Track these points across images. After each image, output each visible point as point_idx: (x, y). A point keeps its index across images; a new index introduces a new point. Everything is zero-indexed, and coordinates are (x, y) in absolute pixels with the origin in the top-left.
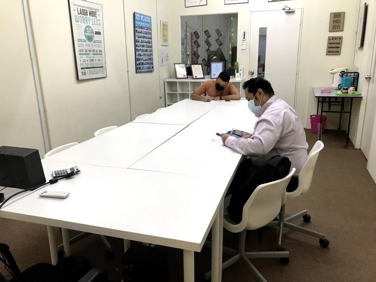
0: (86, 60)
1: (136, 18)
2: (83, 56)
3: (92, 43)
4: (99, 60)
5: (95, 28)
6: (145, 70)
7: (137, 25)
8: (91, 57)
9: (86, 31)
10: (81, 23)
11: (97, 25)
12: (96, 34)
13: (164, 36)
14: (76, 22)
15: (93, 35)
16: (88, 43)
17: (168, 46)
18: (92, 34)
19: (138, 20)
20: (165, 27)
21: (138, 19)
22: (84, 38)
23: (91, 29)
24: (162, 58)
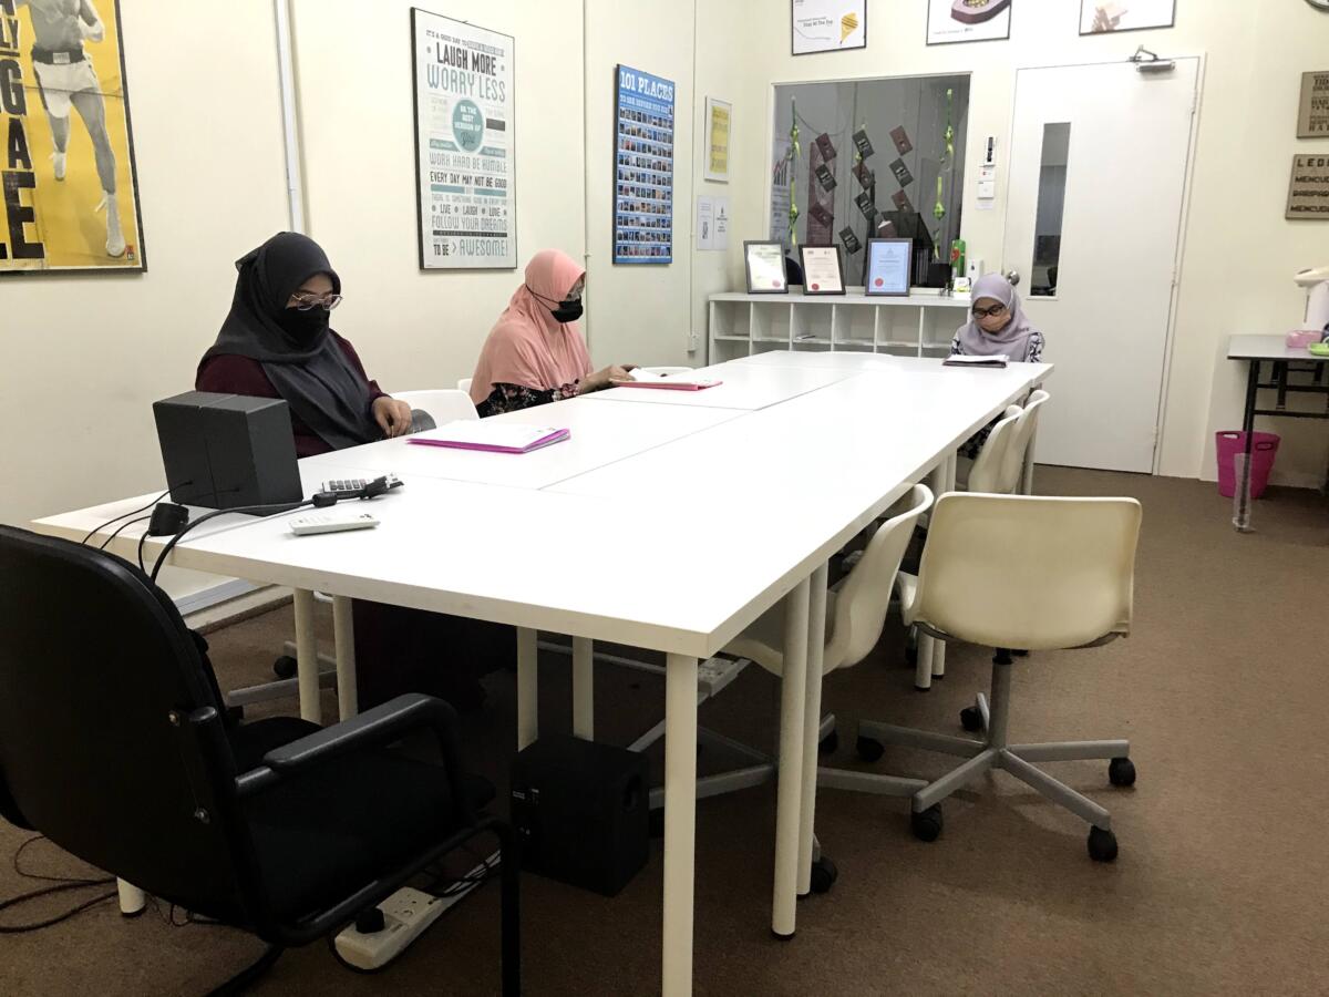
0: (452, 210)
1: (623, 85)
2: (444, 194)
3: (475, 154)
4: (495, 212)
5: (488, 110)
6: (642, 257)
7: (623, 109)
8: (468, 200)
9: (457, 116)
10: (446, 89)
11: (495, 99)
12: (488, 127)
13: (714, 148)
14: (431, 86)
15: (481, 129)
16: (463, 153)
17: (726, 183)
18: (478, 128)
19: (630, 91)
20: (719, 118)
21: (628, 87)
22: (452, 138)
23: (473, 111)
24: (705, 224)
